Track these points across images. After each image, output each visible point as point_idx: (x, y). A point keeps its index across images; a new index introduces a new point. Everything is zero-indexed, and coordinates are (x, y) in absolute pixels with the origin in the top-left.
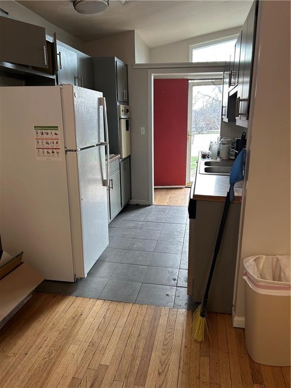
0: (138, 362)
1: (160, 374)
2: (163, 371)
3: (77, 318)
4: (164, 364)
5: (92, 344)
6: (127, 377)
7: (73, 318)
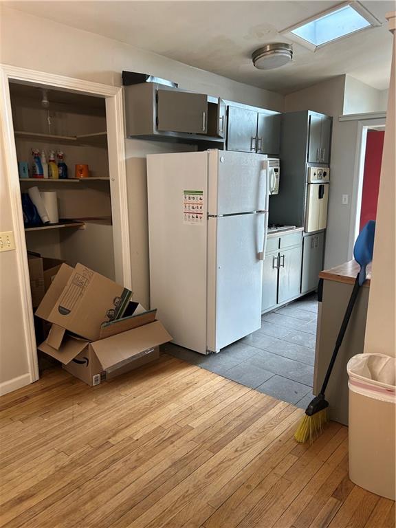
0: (222, 435)
1: (236, 451)
2: (241, 450)
3: (190, 385)
4: (246, 446)
5: (191, 408)
6: (204, 442)
7: (187, 384)
